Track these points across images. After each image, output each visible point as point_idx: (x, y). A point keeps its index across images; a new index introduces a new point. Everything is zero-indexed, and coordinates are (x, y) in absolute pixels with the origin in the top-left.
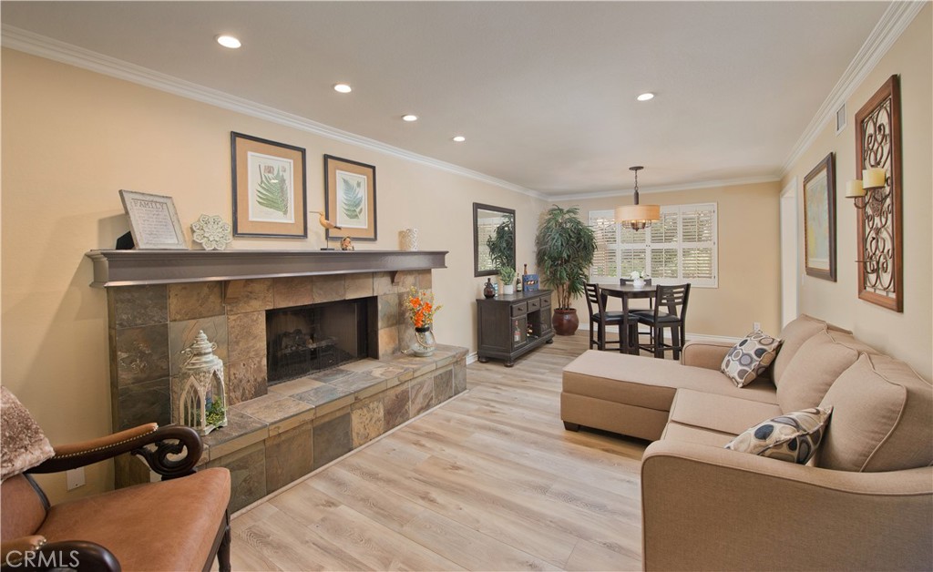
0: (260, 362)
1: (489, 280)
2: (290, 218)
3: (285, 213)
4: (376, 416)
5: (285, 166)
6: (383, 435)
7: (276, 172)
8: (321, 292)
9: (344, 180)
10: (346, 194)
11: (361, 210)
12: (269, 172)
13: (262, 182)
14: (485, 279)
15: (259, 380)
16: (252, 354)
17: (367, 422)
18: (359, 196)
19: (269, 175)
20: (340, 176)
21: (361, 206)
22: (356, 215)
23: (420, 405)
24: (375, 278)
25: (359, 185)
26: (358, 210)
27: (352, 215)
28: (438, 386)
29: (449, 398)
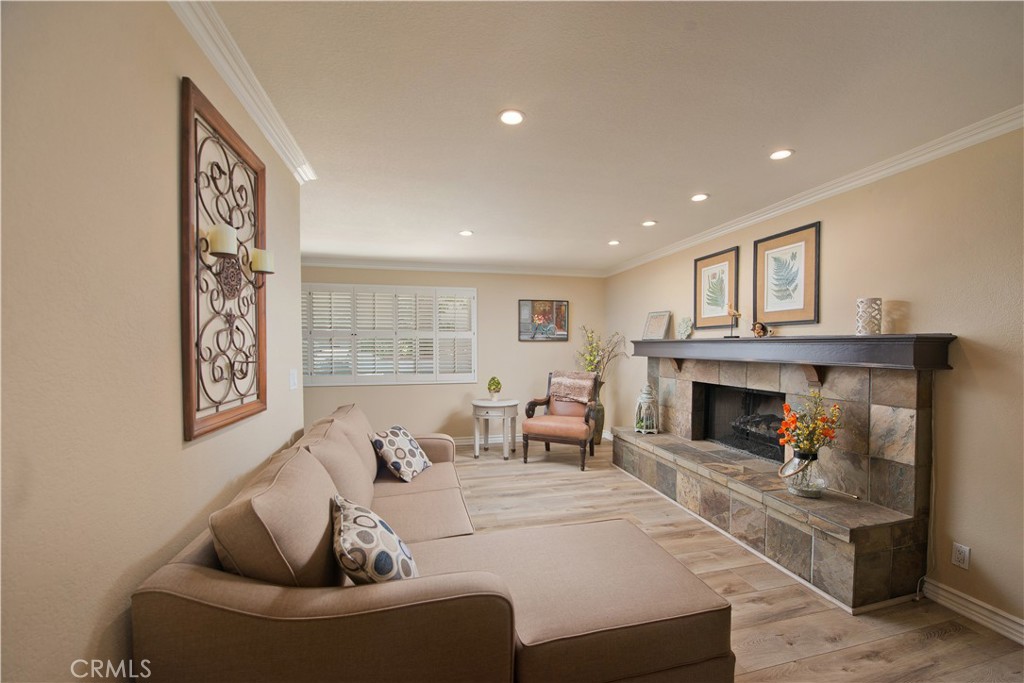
2: (724, 310)
3: (723, 307)
4: (694, 493)
5: (724, 268)
6: (698, 517)
7: (718, 277)
8: (727, 376)
10: (777, 273)
11: (796, 286)
12: (714, 278)
15: (688, 427)
16: (685, 409)
17: (688, 490)
18: (794, 270)
19: (714, 280)
20: (770, 255)
21: (796, 282)
22: (790, 295)
23: (742, 531)
24: (784, 371)
25: (794, 256)
26: (791, 288)
27: (784, 294)
28: (774, 535)
29: (800, 575)
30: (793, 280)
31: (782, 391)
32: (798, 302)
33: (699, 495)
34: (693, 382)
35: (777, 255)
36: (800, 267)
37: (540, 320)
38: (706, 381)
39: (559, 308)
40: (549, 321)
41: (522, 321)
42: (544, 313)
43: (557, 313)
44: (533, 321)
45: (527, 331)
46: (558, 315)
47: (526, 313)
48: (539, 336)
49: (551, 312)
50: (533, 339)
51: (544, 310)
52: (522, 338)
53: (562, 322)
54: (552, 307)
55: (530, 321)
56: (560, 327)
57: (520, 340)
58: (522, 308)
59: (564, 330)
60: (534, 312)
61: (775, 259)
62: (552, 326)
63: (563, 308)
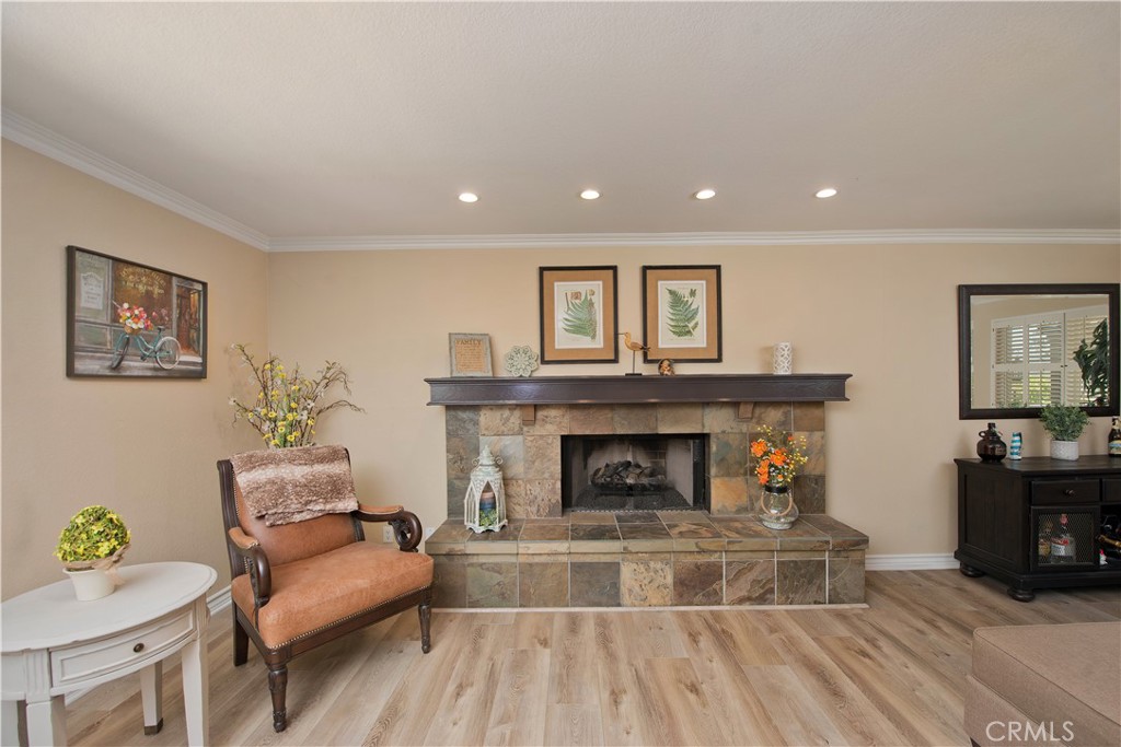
0: (554, 484)
1: (991, 426)
2: (597, 343)
3: (594, 337)
4: (660, 581)
5: (595, 288)
6: (670, 608)
7: (583, 298)
8: (626, 423)
9: (670, 292)
10: (672, 307)
11: (697, 324)
12: (577, 298)
13: (569, 308)
14: (983, 425)
15: (553, 501)
16: (547, 475)
17: (646, 582)
18: (693, 307)
19: (577, 301)
20: (663, 287)
21: (696, 320)
22: (689, 332)
23: (744, 593)
24: (707, 411)
25: (693, 293)
26: (691, 325)
27: (682, 331)
28: (786, 578)
29: (815, 603)
30: (692, 318)
31: (705, 431)
32: (699, 339)
33: (670, 580)
34: (562, 437)
35: (673, 288)
36: (701, 304)
37: (137, 318)
38: (588, 433)
39: (184, 296)
40: (160, 324)
41: (78, 314)
42: (148, 303)
43: (179, 306)
44: (116, 318)
45: (97, 348)
46: (181, 315)
47: (93, 292)
48: (134, 365)
49: (165, 302)
50: (116, 373)
51: (149, 294)
52: (80, 366)
53: (193, 333)
54: (168, 290)
55: (105, 319)
56: (188, 344)
57: (71, 373)
58: (80, 276)
59: (197, 353)
60: (118, 293)
61: (671, 292)
62: (168, 338)
63: (194, 297)
